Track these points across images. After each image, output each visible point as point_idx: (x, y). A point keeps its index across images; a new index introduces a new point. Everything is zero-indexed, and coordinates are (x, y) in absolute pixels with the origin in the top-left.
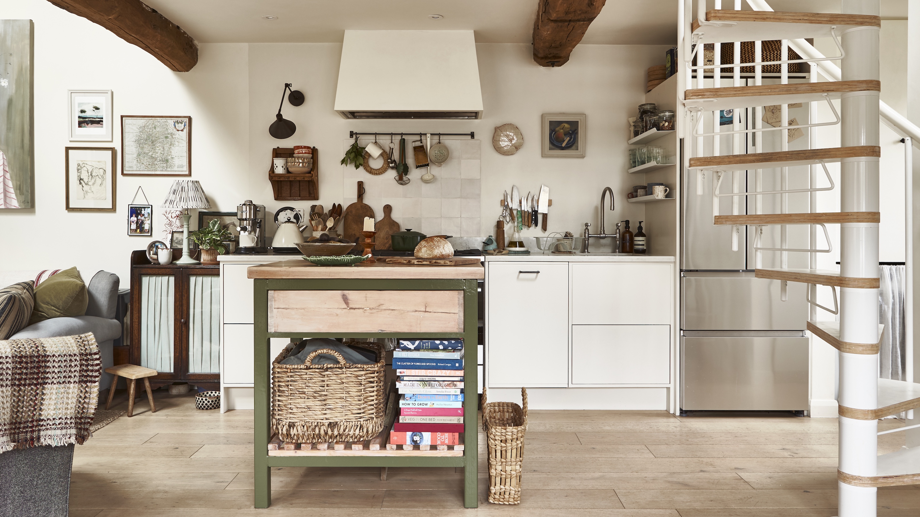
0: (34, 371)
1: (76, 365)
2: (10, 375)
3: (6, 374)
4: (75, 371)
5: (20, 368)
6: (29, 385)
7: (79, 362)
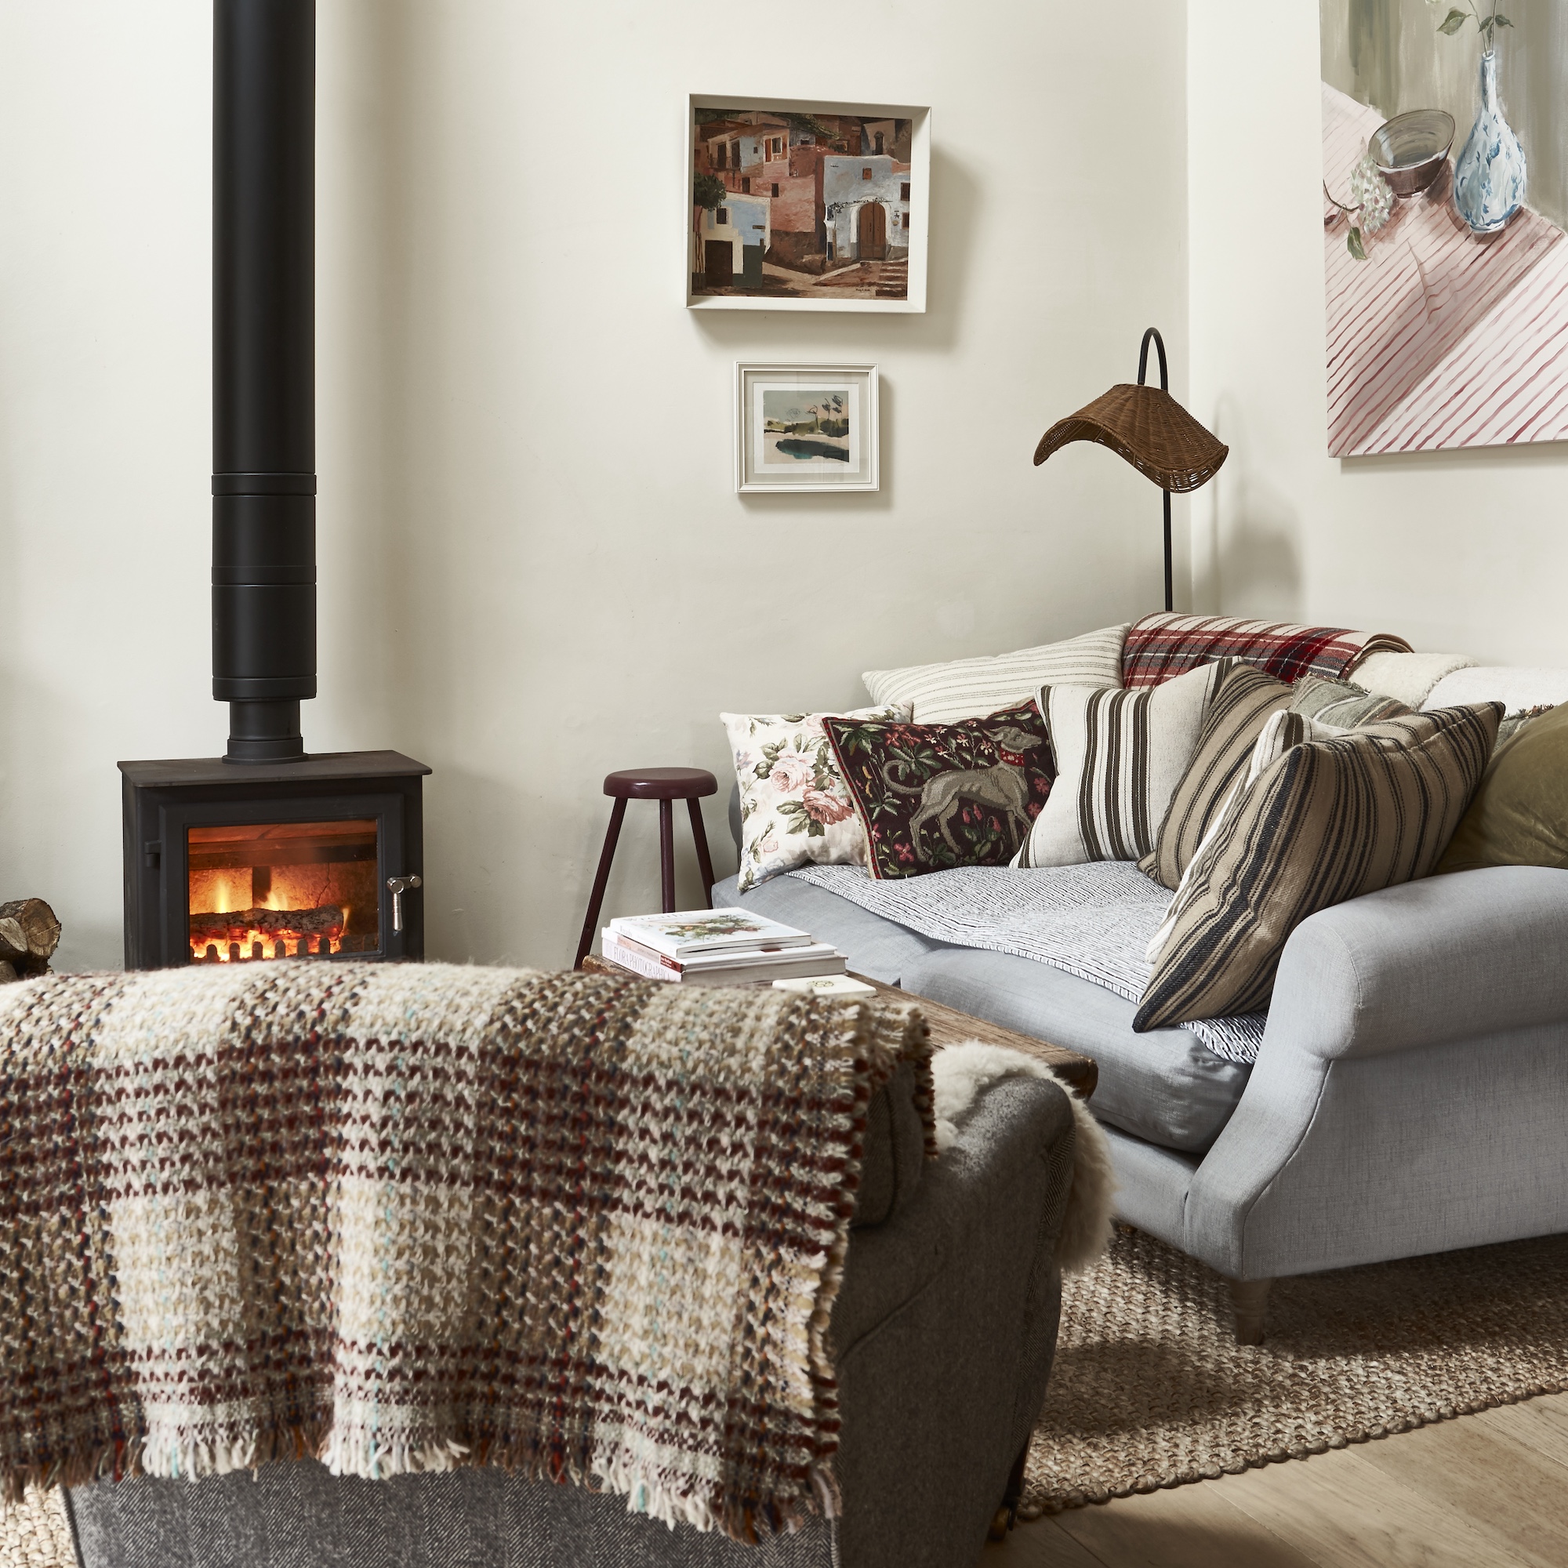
0: (564, 1139)
1: (737, 1147)
2: (468, 1132)
3: (452, 1127)
4: (732, 1175)
5: (507, 1113)
6: (546, 1196)
7: (752, 1134)
